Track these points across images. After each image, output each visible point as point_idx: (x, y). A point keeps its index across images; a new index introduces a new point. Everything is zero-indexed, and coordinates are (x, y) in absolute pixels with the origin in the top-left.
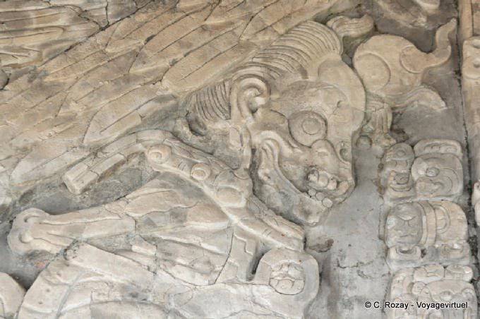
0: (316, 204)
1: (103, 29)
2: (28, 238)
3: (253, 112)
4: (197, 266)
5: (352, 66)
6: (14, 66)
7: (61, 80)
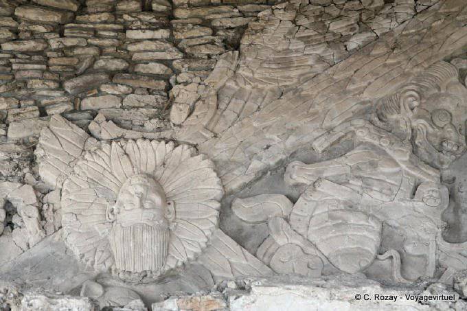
0: (447, 158)
1: (331, 66)
2: (294, 176)
3: (412, 109)
4: (384, 191)
5: (464, 84)
6: (285, 86)
7: (310, 93)
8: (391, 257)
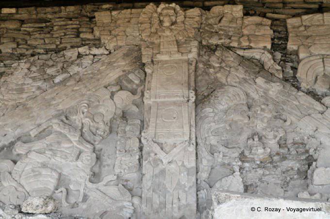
0: (98, 138)
1: (45, 91)
3: (83, 113)
4: (63, 157)
5: (113, 100)
6: (19, 103)
7: (32, 106)
8: (62, 191)
